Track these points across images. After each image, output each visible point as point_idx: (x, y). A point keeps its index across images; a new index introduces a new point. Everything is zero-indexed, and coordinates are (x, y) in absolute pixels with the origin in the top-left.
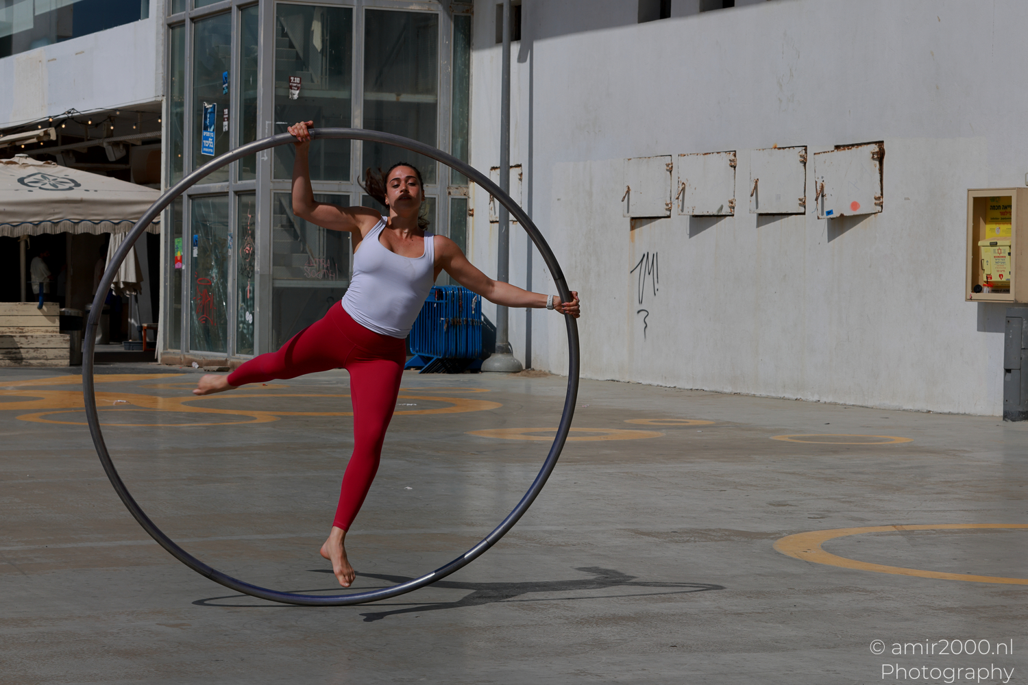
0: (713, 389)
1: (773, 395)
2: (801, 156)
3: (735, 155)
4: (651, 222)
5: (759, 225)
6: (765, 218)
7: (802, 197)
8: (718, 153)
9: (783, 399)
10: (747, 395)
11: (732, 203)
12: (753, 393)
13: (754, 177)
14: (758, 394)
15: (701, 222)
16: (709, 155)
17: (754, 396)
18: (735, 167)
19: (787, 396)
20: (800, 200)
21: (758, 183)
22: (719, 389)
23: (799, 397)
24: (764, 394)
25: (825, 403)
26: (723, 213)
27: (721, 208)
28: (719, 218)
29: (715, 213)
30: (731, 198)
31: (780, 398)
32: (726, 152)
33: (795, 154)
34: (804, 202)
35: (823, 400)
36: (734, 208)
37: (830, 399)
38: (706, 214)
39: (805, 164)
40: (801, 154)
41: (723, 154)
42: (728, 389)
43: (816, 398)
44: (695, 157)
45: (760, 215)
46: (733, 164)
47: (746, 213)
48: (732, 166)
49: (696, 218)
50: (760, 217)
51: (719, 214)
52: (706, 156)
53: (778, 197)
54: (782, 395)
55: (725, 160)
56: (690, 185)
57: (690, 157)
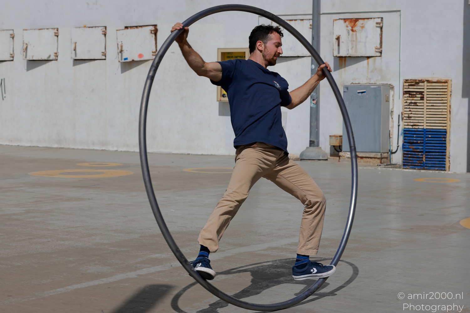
0: (45, 145)
1: (86, 148)
2: (103, 31)
3: (57, 30)
5: (74, 65)
7: (104, 51)
8: (47, 29)
9: (93, 150)
10: (68, 149)
11: (56, 54)
12: (72, 147)
13: (73, 41)
14: (76, 147)
15: (33, 63)
16: (42, 30)
17: (73, 149)
18: (57, 36)
19: (95, 148)
20: (102, 53)
21: (77, 44)
22: (49, 145)
23: (104, 148)
24: (80, 147)
25: (121, 151)
26: (51, 58)
27: (50, 56)
28: (47, 62)
29: (46, 58)
30: (56, 51)
31: (91, 150)
32: (52, 29)
33: (99, 31)
34: (105, 54)
35: (120, 149)
36: (57, 56)
37: (125, 149)
38: (40, 59)
39: (105, 35)
40: (103, 30)
41: (51, 30)
42: (56, 146)
43: (115, 149)
44: (34, 31)
45: (75, 60)
46: (57, 35)
47: (66, 57)
48: (56, 36)
49: (31, 61)
50: (76, 61)
51: (49, 59)
52: (40, 31)
53: (89, 51)
54: (92, 148)
55: (52, 33)
56: (30, 45)
57: (31, 31)
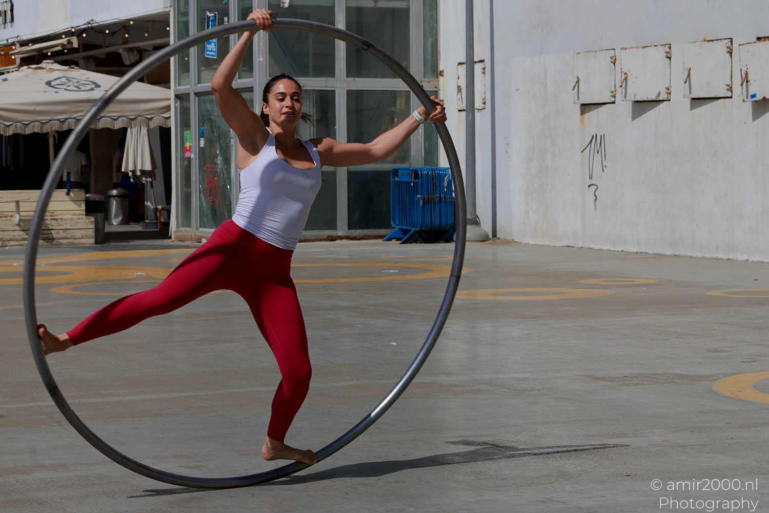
0: (655, 252)
1: (708, 256)
2: (727, 47)
3: (670, 48)
4: (598, 108)
5: (692, 108)
6: (698, 101)
7: (729, 82)
8: (655, 46)
9: (717, 259)
10: (685, 257)
11: (668, 89)
12: (690, 255)
13: (687, 66)
14: (694, 255)
15: (642, 106)
16: (647, 48)
17: (691, 257)
18: (670, 58)
19: (720, 256)
20: (728, 85)
21: (691, 72)
22: (661, 252)
23: (730, 257)
24: (700, 255)
25: (753, 261)
26: (661, 98)
27: (659, 94)
28: (657, 103)
29: (654, 98)
30: (668, 85)
31: (714, 259)
32: (662, 45)
33: (722, 47)
34: (731, 87)
35: (751, 259)
36: (670, 94)
37: (757, 258)
38: (646, 99)
39: (731, 54)
40: (727, 45)
41: (660, 47)
42: (669, 252)
43: (745, 257)
44: (636, 50)
45: (693, 99)
46: (668, 55)
47: (680, 98)
48: (667, 57)
49: (638, 103)
50: (693, 101)
51: (658, 99)
52: (645, 49)
53: (709, 84)
54: (715, 256)
55: (661, 52)
56: (631, 75)
57: (631, 50)
